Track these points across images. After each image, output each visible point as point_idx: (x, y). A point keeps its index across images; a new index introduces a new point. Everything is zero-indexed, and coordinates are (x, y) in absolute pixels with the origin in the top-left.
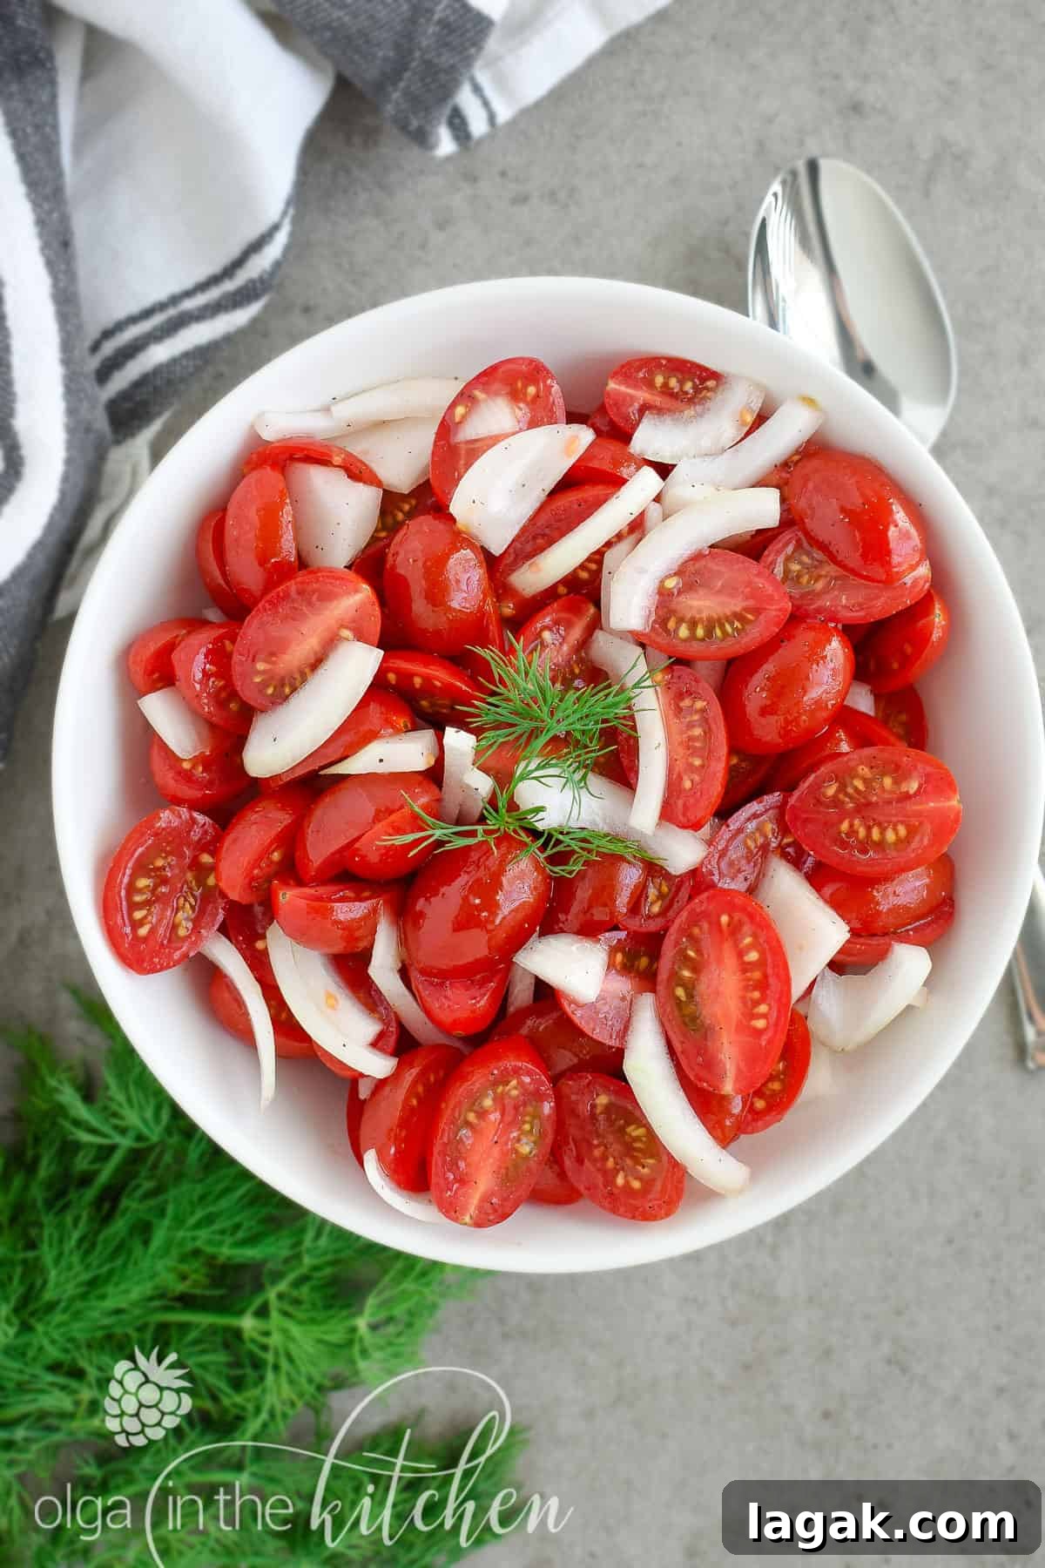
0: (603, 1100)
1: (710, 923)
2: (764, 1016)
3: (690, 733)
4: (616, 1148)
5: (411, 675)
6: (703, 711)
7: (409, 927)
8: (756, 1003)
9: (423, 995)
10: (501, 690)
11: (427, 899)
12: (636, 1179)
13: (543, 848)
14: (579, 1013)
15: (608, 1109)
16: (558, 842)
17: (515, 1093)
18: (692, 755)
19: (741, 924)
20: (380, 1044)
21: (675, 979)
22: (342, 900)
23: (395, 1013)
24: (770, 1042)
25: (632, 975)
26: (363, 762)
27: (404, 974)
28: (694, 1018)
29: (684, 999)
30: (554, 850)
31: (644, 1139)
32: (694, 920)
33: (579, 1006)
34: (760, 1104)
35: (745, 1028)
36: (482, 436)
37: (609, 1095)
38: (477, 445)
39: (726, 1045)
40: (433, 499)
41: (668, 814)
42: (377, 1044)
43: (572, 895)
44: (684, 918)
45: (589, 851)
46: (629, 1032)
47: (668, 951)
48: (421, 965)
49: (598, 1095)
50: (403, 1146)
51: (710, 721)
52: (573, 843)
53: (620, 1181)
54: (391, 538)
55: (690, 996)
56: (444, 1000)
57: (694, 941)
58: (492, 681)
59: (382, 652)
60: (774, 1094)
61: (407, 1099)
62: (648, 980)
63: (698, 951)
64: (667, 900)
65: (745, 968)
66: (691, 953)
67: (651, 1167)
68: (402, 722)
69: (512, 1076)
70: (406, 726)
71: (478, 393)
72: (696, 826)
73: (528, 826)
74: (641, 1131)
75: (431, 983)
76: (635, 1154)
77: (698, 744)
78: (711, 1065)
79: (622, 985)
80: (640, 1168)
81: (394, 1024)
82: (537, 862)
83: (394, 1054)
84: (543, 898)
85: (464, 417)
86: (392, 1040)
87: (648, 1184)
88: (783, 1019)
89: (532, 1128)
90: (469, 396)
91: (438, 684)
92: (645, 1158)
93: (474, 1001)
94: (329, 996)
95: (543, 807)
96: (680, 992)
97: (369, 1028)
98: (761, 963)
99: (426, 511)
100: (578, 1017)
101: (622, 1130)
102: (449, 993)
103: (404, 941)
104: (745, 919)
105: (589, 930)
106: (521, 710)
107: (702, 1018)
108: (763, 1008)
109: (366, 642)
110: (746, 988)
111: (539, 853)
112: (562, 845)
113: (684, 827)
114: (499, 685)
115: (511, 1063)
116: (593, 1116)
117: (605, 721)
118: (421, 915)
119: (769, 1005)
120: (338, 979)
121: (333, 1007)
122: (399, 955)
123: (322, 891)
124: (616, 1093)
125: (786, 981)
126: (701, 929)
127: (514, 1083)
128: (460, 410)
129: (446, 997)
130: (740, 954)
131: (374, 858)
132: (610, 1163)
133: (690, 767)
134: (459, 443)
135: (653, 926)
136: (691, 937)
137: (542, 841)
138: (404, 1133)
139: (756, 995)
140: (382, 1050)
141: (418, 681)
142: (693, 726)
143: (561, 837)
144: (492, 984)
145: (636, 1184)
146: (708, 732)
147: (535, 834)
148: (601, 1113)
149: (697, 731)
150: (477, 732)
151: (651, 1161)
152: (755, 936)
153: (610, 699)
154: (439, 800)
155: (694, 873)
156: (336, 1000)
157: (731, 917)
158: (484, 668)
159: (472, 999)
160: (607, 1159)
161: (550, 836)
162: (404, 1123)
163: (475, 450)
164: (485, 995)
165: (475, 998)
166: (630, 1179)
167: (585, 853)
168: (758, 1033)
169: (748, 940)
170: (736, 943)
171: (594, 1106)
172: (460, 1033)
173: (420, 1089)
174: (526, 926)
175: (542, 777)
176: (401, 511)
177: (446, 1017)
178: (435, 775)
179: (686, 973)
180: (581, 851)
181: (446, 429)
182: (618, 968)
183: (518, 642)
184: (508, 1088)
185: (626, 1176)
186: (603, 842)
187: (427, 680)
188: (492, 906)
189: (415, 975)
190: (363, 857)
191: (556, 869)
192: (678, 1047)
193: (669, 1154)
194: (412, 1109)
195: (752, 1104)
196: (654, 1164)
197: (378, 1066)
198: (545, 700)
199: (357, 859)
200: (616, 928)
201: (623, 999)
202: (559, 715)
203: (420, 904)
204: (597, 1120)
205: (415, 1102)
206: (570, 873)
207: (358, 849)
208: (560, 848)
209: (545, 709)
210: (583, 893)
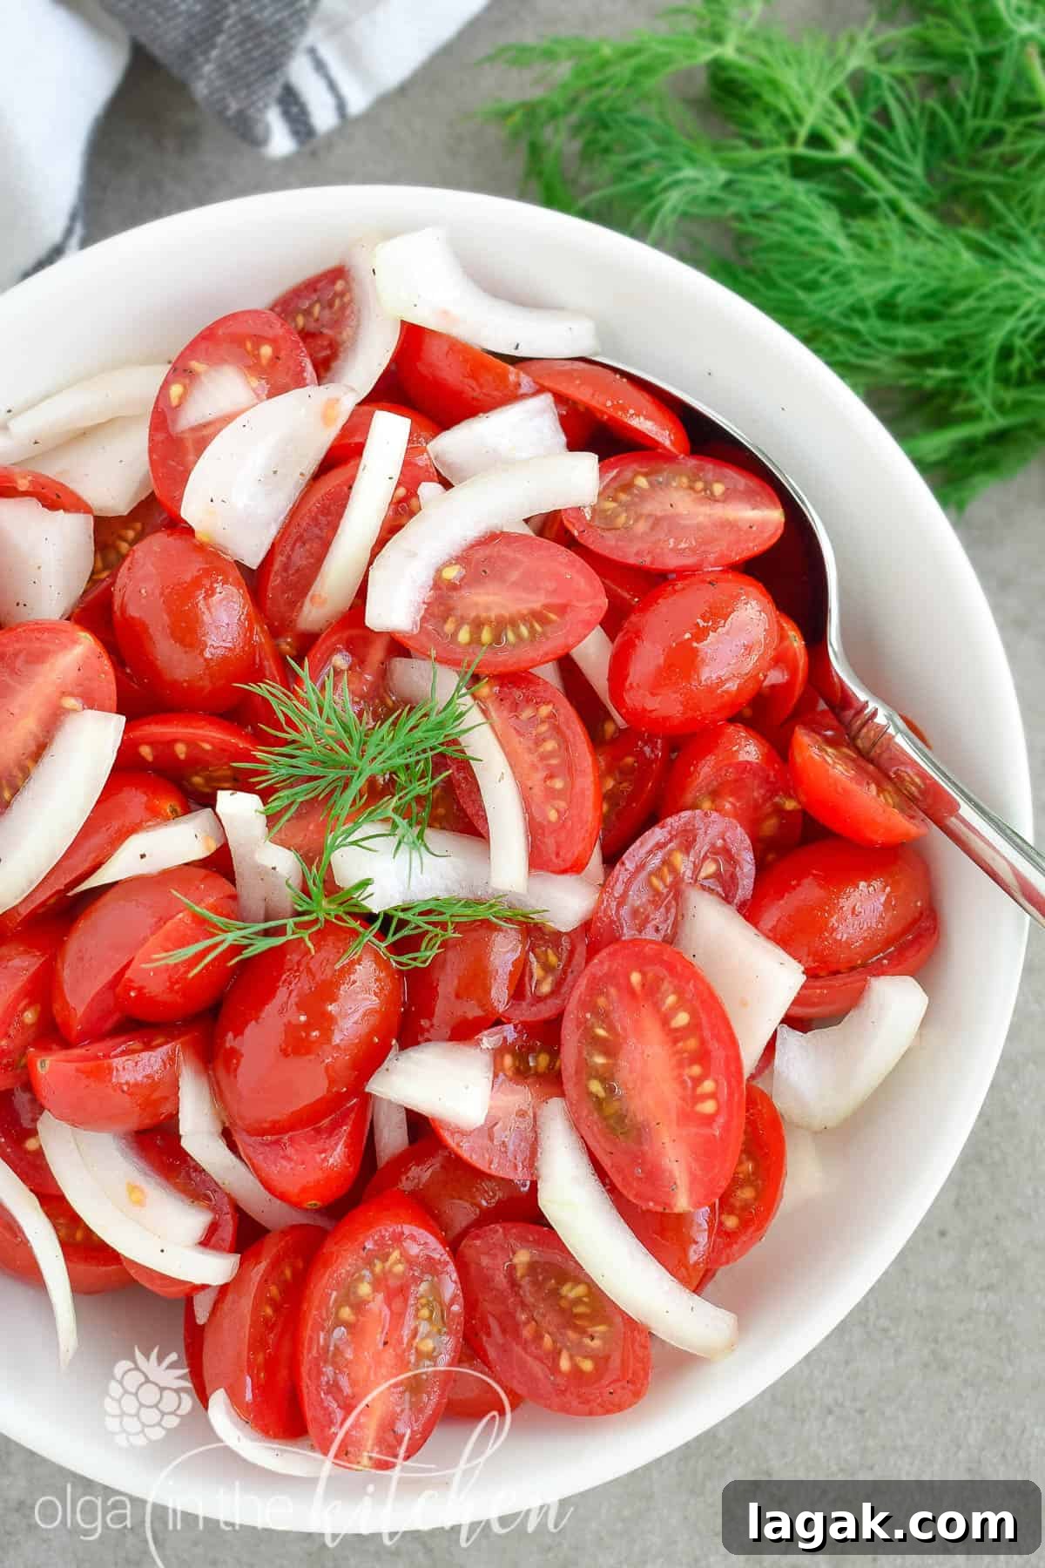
0: (522, 1257)
1: (617, 986)
2: (712, 1096)
3: (541, 750)
4: (550, 1320)
5: (172, 742)
6: (552, 716)
7: (221, 1073)
8: (698, 1081)
9: (255, 1161)
10: (293, 735)
11: (239, 1032)
12: (586, 1357)
13: (382, 934)
14: (465, 1145)
15: (532, 1267)
16: (403, 924)
17: (399, 1268)
18: (551, 777)
19: (659, 980)
20: (214, 1239)
21: (585, 1070)
22: (123, 1053)
23: (228, 1195)
24: (726, 1128)
25: (529, 1081)
26: (123, 864)
27: (227, 1135)
28: (621, 1117)
29: (602, 1094)
30: (398, 936)
31: (585, 1299)
32: (596, 987)
33: (463, 1133)
34: (731, 1222)
35: (688, 1116)
36: (209, 418)
37: (528, 1248)
38: (205, 432)
39: (669, 1145)
40: (165, 515)
41: (538, 861)
42: (208, 1241)
43: (432, 992)
44: (583, 988)
45: (444, 926)
46: (539, 1155)
47: (570, 1036)
48: (247, 1122)
49: (514, 1253)
50: (262, 1375)
51: (564, 728)
52: (420, 921)
53: (565, 1364)
54: (114, 576)
55: (610, 1090)
56: (284, 1163)
57: (605, 1018)
58: (278, 727)
59: (123, 719)
60: (746, 1207)
61: (256, 1308)
62: (552, 1082)
63: (611, 1028)
64: (559, 972)
65: (675, 1036)
66: (601, 1032)
67: (603, 1337)
68: (167, 806)
69: (391, 1246)
70: (174, 811)
71: (195, 365)
72: (576, 867)
73: (356, 910)
74: (580, 1290)
75: (262, 1144)
76: (578, 1322)
77: (554, 762)
78: (654, 1176)
79: (520, 1097)
80: (587, 1341)
81: (227, 1208)
82: (377, 955)
83: (234, 1249)
84: (391, 1000)
85: (183, 398)
86: (227, 1232)
87: (602, 1361)
88: (736, 1097)
89: (431, 1312)
90: (185, 370)
91: (207, 747)
92: (594, 1325)
93: (323, 1155)
94: (133, 1188)
95: (370, 879)
96: (596, 1087)
97: (194, 1221)
98: (694, 1027)
99: (156, 530)
100: (467, 1150)
101: (555, 1294)
102: (290, 1151)
103: (218, 1093)
104: (664, 972)
105: (464, 1032)
106: (322, 758)
107: (630, 1115)
108: (708, 1086)
109: (102, 708)
110: (680, 1065)
111: (377, 942)
112: (410, 927)
113: (564, 872)
114: (285, 726)
115: (387, 1230)
116: (514, 1284)
117: (432, 749)
118: (234, 1053)
119: (716, 1081)
120: (142, 1165)
121: (141, 1203)
122: (218, 1115)
123: (98, 1049)
124: (537, 1243)
125: (732, 1043)
126: (607, 995)
127: (396, 1255)
128: (176, 390)
129: (289, 1159)
130: (665, 1021)
131: (156, 988)
132: (547, 1340)
133: (551, 794)
134: (183, 432)
135: (546, 1011)
136: (595, 1010)
137: (378, 924)
138: (260, 1358)
139: (696, 1070)
140: (217, 1248)
141: (181, 750)
142: (544, 740)
143: (401, 915)
144: (345, 1128)
145: (587, 1365)
146: (565, 743)
147: (369, 918)
148: (523, 1277)
149: (550, 745)
150: (265, 795)
151: (601, 1328)
152: (680, 992)
153: (433, 717)
154: (234, 897)
155: (587, 926)
156: (142, 1191)
157: (644, 974)
158: (264, 710)
159: (320, 1153)
160: (541, 1337)
161: (388, 918)
162: (257, 1343)
163: (203, 437)
164: (337, 1144)
165: (324, 1151)
166: (578, 1359)
167: (438, 930)
168: (709, 1120)
169: (671, 999)
170: (656, 1006)
171: (512, 1268)
172: (313, 1203)
173: (274, 1291)
174: (376, 1040)
175: (363, 839)
176: (125, 541)
177: (291, 1187)
178: (220, 863)
179: (600, 1060)
180: (430, 928)
181: (162, 418)
182: (510, 1073)
183: (303, 669)
184: (388, 1264)
185: (571, 1357)
186: (457, 910)
187: (191, 743)
188: (325, 1022)
189: (239, 1138)
190: (140, 990)
191: (404, 959)
192: (606, 1162)
193: (622, 1313)
194: (266, 1320)
195: (721, 1224)
196: (604, 1333)
197: (215, 1269)
198: (351, 738)
199: (133, 994)
200: (498, 1022)
201: (522, 1114)
202: (371, 751)
203: (230, 1040)
204: (520, 1286)
205: (269, 1311)
206: (424, 962)
207: (130, 981)
208: (405, 932)
209: (353, 750)
210: (447, 986)
